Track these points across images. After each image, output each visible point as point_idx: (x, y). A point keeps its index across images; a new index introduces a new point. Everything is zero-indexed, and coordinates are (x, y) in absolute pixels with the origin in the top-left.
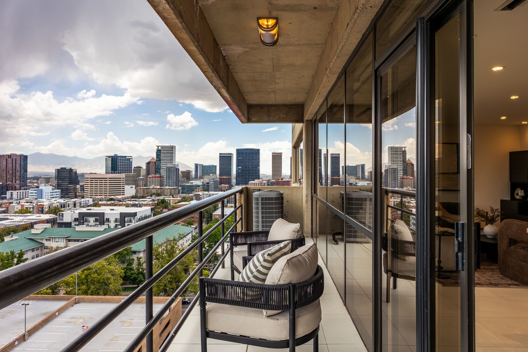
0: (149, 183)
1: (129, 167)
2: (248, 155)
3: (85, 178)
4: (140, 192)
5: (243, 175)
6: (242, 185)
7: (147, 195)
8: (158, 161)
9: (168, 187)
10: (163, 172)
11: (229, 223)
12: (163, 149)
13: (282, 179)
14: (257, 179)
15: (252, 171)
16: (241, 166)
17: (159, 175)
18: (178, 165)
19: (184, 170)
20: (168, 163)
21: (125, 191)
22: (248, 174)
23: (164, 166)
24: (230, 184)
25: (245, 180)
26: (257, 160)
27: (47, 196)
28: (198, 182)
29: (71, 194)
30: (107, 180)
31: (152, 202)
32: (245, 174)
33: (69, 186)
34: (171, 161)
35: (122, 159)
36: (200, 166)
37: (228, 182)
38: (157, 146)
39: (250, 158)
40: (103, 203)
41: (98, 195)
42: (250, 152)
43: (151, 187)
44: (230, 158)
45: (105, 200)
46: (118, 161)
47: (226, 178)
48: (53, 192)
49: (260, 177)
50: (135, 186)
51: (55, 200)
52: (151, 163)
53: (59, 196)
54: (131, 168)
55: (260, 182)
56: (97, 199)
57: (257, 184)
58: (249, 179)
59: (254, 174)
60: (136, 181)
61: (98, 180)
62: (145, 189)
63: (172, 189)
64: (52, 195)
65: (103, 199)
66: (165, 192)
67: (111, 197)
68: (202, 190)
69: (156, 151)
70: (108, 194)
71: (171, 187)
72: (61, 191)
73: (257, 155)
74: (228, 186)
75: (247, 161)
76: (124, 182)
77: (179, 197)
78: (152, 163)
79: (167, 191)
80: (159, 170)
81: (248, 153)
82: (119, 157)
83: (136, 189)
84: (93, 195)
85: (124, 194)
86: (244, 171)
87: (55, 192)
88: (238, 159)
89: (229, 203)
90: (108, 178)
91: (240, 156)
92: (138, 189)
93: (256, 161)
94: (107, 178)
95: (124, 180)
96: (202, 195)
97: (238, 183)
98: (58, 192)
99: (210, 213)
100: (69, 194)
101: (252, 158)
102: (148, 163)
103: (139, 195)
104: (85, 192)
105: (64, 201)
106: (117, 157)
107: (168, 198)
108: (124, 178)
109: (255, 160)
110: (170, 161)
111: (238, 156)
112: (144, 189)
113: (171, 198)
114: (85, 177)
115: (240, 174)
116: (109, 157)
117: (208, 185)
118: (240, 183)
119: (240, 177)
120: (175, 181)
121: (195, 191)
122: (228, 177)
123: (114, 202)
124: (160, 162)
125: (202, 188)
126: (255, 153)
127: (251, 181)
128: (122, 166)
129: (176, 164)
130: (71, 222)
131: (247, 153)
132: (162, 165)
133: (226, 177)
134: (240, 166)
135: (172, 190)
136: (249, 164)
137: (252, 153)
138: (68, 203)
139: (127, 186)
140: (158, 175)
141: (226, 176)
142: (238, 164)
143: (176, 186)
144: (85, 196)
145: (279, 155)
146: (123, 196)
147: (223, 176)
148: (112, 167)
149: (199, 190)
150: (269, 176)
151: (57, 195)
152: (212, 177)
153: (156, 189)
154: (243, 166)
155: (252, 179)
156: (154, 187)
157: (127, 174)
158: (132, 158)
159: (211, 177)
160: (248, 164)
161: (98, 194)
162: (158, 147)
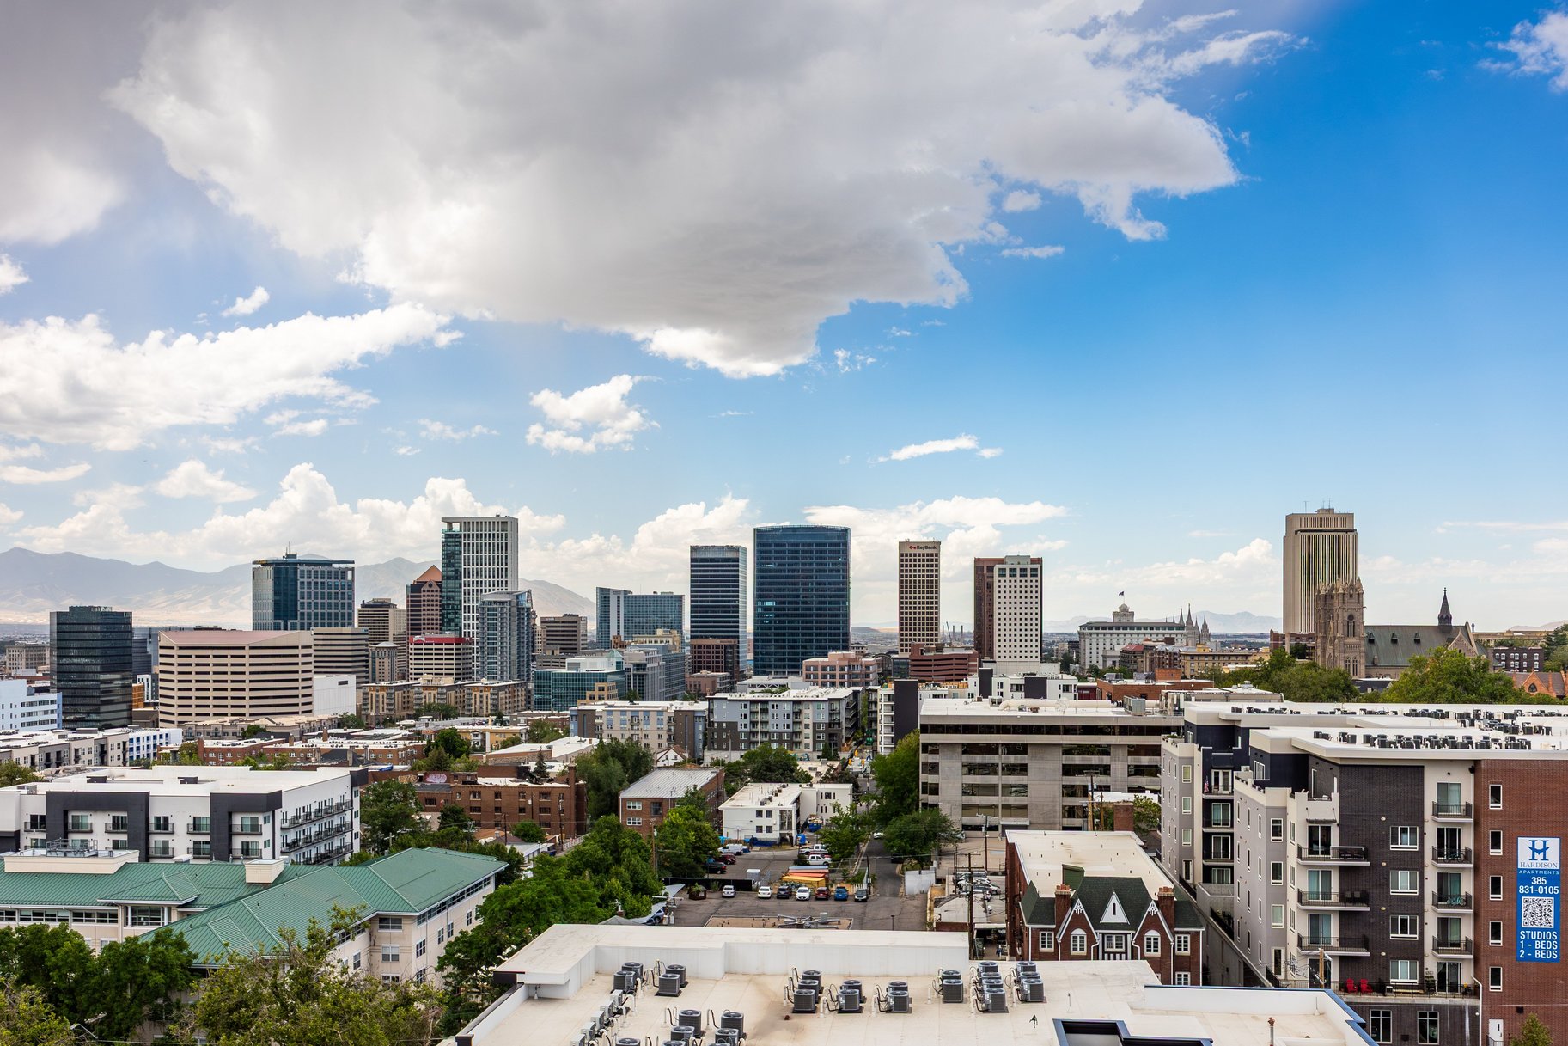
0: (413, 667)
1: (343, 604)
2: (803, 552)
3: (161, 647)
4: (377, 702)
5: (784, 635)
6: (777, 673)
7: (404, 713)
8: (449, 578)
9: (485, 681)
10: (471, 622)
11: (675, 838)
12: (467, 533)
13: (939, 648)
14: (835, 648)
15: (817, 615)
16: (776, 596)
17: (453, 636)
18: (529, 592)
19: (556, 613)
20: (488, 588)
21: (315, 699)
22: (803, 628)
23: (474, 596)
24: (732, 668)
25: (789, 654)
26: (838, 571)
27: (7, 717)
28: (601, 664)
29: (111, 708)
30: (244, 656)
31: (407, 742)
32: (790, 628)
33: (102, 677)
34: (500, 580)
35: (316, 572)
36: (619, 597)
37: (727, 661)
38: (444, 520)
39: (811, 564)
40: (220, 746)
41: (208, 715)
42: (808, 541)
43: (422, 681)
44: (733, 566)
45: (234, 734)
46: (300, 580)
47: (718, 647)
48: (31, 704)
49: (852, 641)
50: (354, 676)
51: (28, 733)
52: (426, 588)
53: (54, 716)
54: (351, 605)
55: (850, 660)
56: (201, 730)
57: (837, 668)
58: (804, 647)
59: (825, 628)
60: (364, 658)
61: (208, 656)
62: (398, 688)
63: (501, 688)
64: (30, 714)
65: (226, 730)
66: (473, 701)
67: (257, 723)
68: (616, 691)
69: (440, 539)
70: (246, 711)
71: (495, 683)
72: (63, 697)
73: (839, 552)
74: (726, 677)
75: (798, 577)
76: (310, 663)
77: (522, 721)
78: (430, 585)
79: (481, 697)
80: (456, 613)
81: (803, 545)
82: (301, 563)
83: (362, 691)
84: (191, 714)
85: (310, 711)
86: (787, 615)
87: (41, 703)
88: (762, 571)
89: (710, 749)
90: (247, 648)
91: (770, 558)
92: (367, 690)
93: (833, 577)
94: (243, 648)
95: (310, 655)
96: (604, 715)
97: (763, 666)
98: (53, 702)
99: (610, 793)
100: (103, 708)
101: (818, 564)
102: (415, 589)
103: (373, 714)
104: (161, 700)
105: (61, 737)
106: (296, 564)
107: (476, 727)
108: (310, 647)
109: (831, 571)
110: (496, 580)
111: (762, 558)
112: (391, 688)
113: (490, 727)
114: (160, 644)
115: (770, 628)
116: (265, 564)
117: (641, 672)
118: (770, 666)
119: (770, 641)
120: (514, 658)
121: (588, 698)
122: (726, 642)
123: (263, 742)
124: (457, 581)
125: (614, 684)
126: (831, 545)
127: (816, 656)
128: (316, 598)
129: (522, 588)
130: (17, 833)
131: (797, 545)
132: (467, 596)
133: (718, 642)
134: (768, 598)
135: (502, 694)
136: (807, 590)
137: (817, 545)
138: (75, 745)
139: (324, 676)
140: (448, 635)
141: (718, 637)
142: (762, 590)
143: (519, 677)
144: (161, 716)
145: (926, 551)
146: (304, 718)
147: (706, 637)
148: (276, 603)
149: (601, 693)
150: (889, 637)
151: (46, 712)
152: (665, 640)
153: (439, 690)
154: (784, 596)
155: (820, 647)
156: (433, 681)
157: (320, 630)
158: (353, 569)
159: (659, 640)
160: (803, 590)
161: (211, 710)
162: (450, 524)
